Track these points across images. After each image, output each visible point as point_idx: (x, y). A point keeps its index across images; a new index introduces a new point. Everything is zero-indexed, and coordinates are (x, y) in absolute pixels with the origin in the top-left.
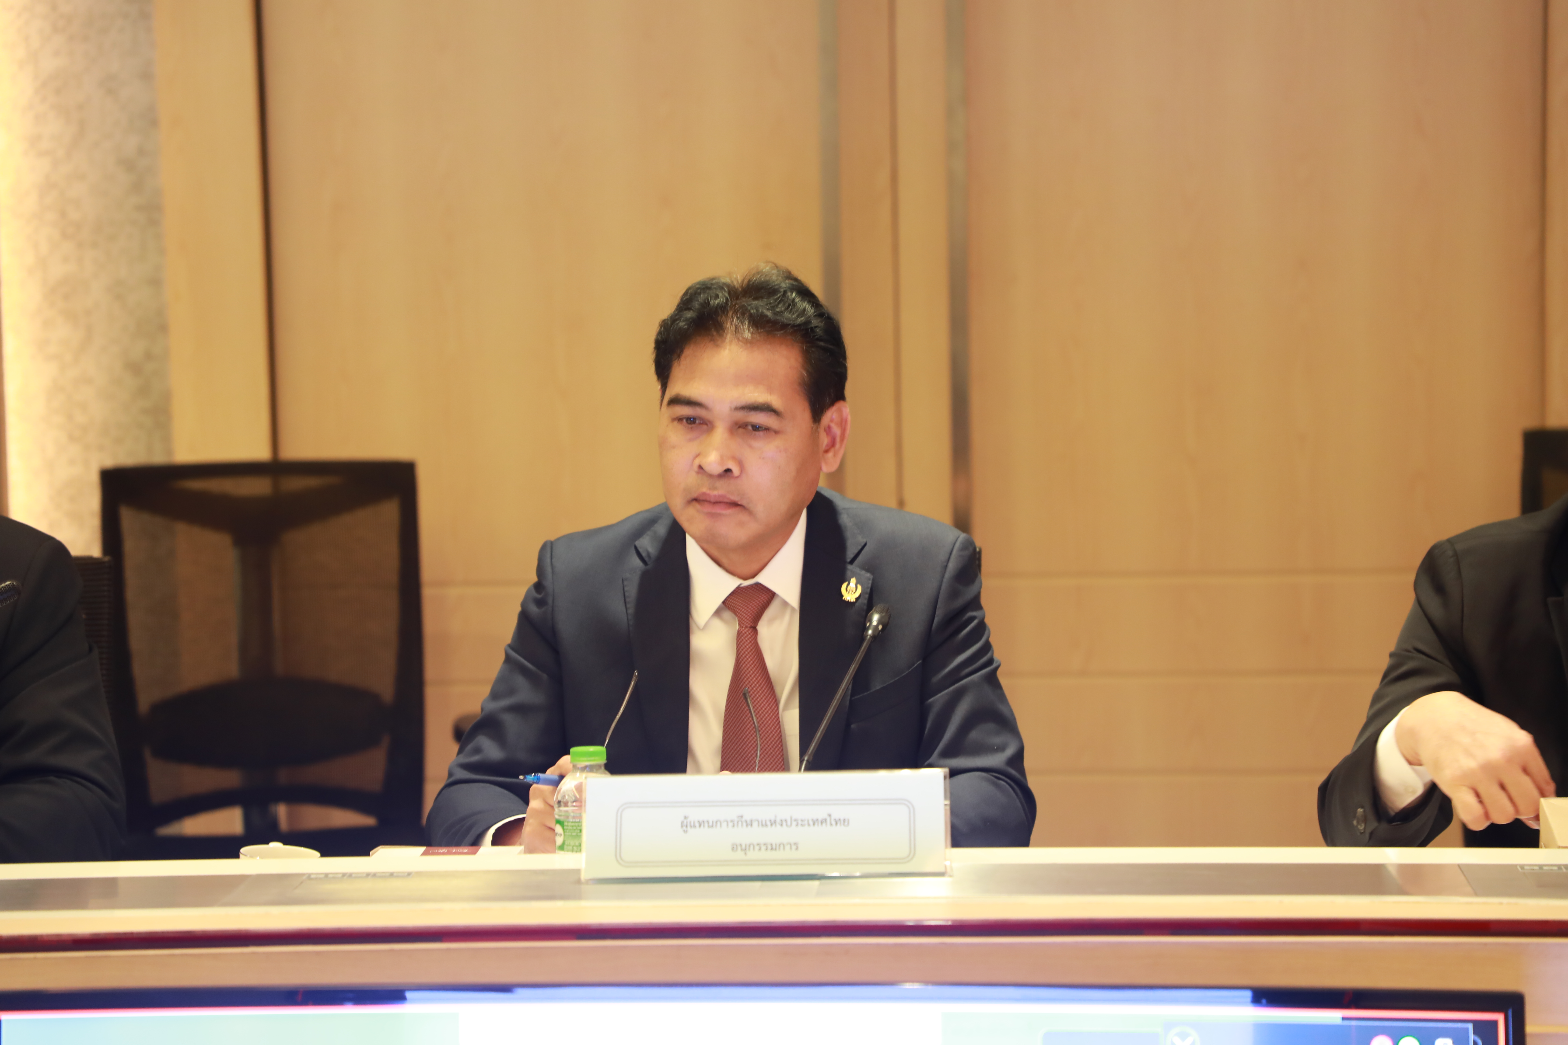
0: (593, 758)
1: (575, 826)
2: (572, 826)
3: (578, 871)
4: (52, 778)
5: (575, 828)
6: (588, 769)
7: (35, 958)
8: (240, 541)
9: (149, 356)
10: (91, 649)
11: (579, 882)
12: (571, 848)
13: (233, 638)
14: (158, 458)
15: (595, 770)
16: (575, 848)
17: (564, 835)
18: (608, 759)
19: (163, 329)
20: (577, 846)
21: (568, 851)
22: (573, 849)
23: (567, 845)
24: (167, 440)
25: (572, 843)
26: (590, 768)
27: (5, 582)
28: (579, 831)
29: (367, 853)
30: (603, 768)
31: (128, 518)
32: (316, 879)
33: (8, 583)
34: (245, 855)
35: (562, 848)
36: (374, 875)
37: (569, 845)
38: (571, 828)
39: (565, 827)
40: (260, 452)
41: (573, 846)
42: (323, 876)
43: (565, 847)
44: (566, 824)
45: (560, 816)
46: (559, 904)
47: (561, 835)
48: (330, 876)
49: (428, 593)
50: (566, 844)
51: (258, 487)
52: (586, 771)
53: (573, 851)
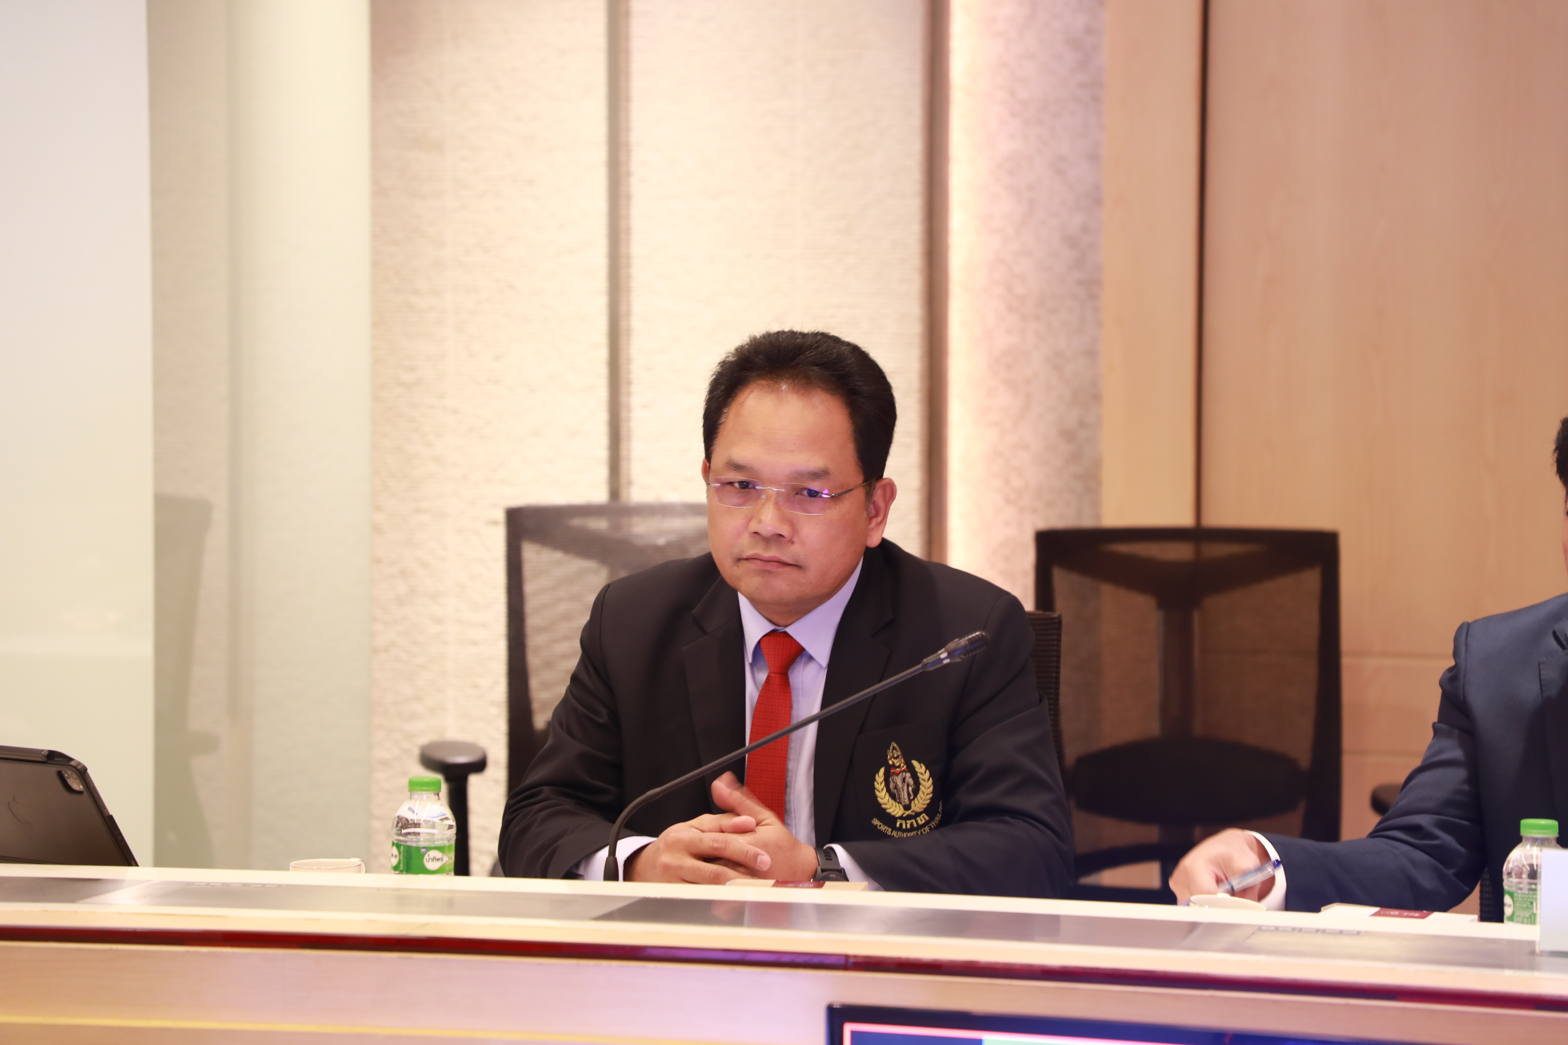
0: (1545, 831)
1: (1526, 898)
2: (1523, 898)
3: (1532, 943)
4: (1007, 818)
5: (1525, 899)
6: (1539, 841)
7: (1010, 985)
8: (1163, 604)
9: (1082, 424)
10: (1041, 700)
11: (1533, 953)
12: (1521, 919)
13: (1155, 697)
14: (1087, 522)
15: (1546, 843)
16: (1525, 920)
17: (1514, 906)
18: (1559, 833)
19: (1097, 398)
20: (1527, 918)
21: (1517, 922)
22: (1523, 921)
23: (1517, 916)
24: (1096, 504)
25: (1522, 915)
26: (1542, 842)
27: (975, 633)
28: (1529, 903)
29: (1317, 910)
30: (1554, 842)
31: (1061, 578)
32: (1267, 931)
33: (978, 633)
34: (1195, 903)
35: (1511, 919)
36: (1324, 931)
37: (1519, 916)
38: (1521, 899)
39: (1515, 899)
40: (1183, 518)
41: (1523, 918)
42: (1273, 928)
43: (1515, 918)
44: (1515, 895)
45: (1509, 886)
46: (1508, 973)
47: (1510, 906)
48: (1281, 929)
49: (1347, 662)
50: (1516, 914)
51: (1181, 552)
52: (1537, 844)
53: (1523, 922)
